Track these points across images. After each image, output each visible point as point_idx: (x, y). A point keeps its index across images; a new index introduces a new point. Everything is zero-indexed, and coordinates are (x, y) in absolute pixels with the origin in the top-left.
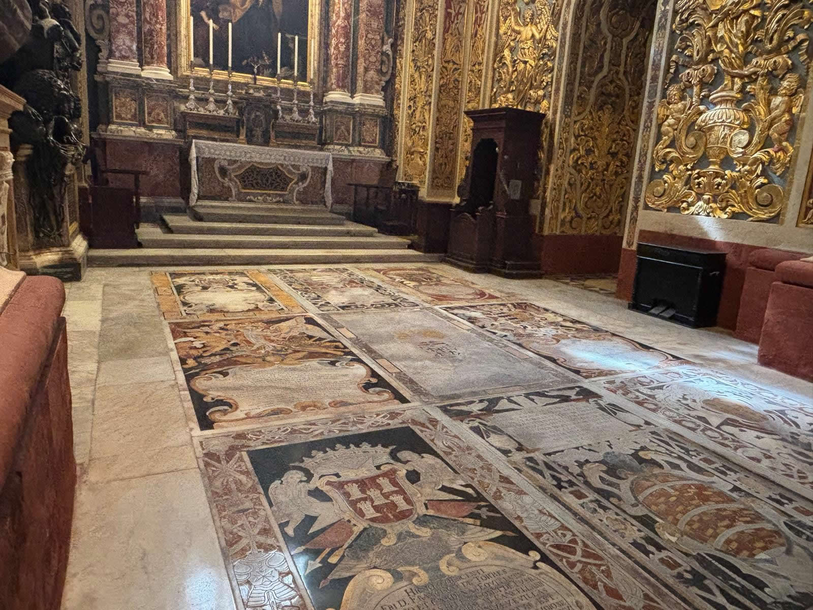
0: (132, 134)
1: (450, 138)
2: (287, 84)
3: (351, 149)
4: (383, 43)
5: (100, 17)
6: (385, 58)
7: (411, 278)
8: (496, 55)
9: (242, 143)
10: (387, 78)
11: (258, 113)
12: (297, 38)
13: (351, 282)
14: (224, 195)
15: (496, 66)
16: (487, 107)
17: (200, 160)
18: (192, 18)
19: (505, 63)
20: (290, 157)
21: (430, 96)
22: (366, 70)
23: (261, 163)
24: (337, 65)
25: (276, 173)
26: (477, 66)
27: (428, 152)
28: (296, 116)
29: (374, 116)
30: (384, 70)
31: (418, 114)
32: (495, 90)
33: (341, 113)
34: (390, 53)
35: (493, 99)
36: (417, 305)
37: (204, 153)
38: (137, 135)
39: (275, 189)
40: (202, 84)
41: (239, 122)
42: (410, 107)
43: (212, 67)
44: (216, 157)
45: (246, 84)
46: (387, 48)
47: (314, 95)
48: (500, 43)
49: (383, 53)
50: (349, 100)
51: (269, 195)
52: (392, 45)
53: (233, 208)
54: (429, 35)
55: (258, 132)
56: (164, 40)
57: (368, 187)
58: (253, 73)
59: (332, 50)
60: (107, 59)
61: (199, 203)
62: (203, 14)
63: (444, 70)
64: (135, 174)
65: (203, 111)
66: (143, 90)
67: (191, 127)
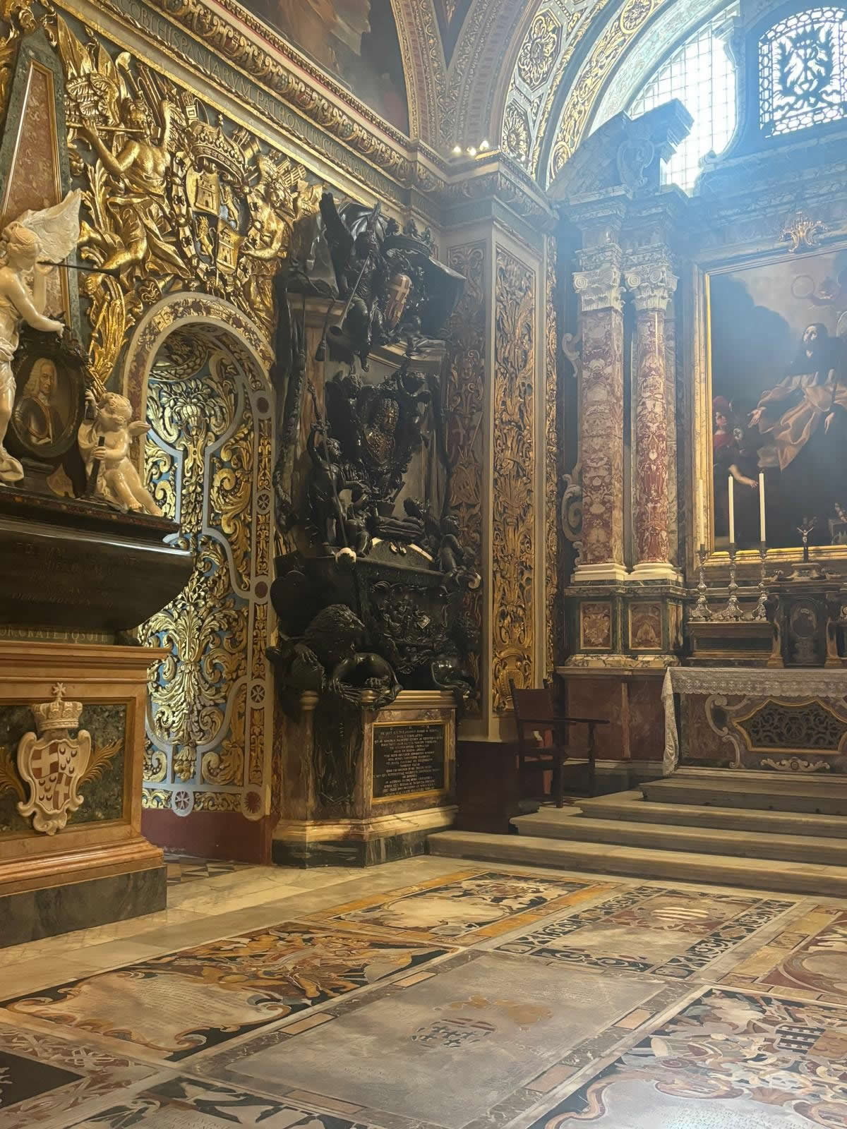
0: (602, 665)
5: (577, 512)
9: (774, 667)
11: (805, 611)
14: (720, 758)
17: (683, 698)
20: (836, 684)
23: (785, 699)
25: (816, 716)
37: (685, 687)
38: (609, 667)
39: (817, 745)
40: (718, 576)
45: (790, 565)
51: (802, 757)
53: (735, 780)
55: (804, 644)
58: (802, 544)
60: (581, 565)
61: (679, 771)
62: (733, 469)
64: (592, 723)
65: (717, 618)
66: (625, 599)
67: (700, 647)
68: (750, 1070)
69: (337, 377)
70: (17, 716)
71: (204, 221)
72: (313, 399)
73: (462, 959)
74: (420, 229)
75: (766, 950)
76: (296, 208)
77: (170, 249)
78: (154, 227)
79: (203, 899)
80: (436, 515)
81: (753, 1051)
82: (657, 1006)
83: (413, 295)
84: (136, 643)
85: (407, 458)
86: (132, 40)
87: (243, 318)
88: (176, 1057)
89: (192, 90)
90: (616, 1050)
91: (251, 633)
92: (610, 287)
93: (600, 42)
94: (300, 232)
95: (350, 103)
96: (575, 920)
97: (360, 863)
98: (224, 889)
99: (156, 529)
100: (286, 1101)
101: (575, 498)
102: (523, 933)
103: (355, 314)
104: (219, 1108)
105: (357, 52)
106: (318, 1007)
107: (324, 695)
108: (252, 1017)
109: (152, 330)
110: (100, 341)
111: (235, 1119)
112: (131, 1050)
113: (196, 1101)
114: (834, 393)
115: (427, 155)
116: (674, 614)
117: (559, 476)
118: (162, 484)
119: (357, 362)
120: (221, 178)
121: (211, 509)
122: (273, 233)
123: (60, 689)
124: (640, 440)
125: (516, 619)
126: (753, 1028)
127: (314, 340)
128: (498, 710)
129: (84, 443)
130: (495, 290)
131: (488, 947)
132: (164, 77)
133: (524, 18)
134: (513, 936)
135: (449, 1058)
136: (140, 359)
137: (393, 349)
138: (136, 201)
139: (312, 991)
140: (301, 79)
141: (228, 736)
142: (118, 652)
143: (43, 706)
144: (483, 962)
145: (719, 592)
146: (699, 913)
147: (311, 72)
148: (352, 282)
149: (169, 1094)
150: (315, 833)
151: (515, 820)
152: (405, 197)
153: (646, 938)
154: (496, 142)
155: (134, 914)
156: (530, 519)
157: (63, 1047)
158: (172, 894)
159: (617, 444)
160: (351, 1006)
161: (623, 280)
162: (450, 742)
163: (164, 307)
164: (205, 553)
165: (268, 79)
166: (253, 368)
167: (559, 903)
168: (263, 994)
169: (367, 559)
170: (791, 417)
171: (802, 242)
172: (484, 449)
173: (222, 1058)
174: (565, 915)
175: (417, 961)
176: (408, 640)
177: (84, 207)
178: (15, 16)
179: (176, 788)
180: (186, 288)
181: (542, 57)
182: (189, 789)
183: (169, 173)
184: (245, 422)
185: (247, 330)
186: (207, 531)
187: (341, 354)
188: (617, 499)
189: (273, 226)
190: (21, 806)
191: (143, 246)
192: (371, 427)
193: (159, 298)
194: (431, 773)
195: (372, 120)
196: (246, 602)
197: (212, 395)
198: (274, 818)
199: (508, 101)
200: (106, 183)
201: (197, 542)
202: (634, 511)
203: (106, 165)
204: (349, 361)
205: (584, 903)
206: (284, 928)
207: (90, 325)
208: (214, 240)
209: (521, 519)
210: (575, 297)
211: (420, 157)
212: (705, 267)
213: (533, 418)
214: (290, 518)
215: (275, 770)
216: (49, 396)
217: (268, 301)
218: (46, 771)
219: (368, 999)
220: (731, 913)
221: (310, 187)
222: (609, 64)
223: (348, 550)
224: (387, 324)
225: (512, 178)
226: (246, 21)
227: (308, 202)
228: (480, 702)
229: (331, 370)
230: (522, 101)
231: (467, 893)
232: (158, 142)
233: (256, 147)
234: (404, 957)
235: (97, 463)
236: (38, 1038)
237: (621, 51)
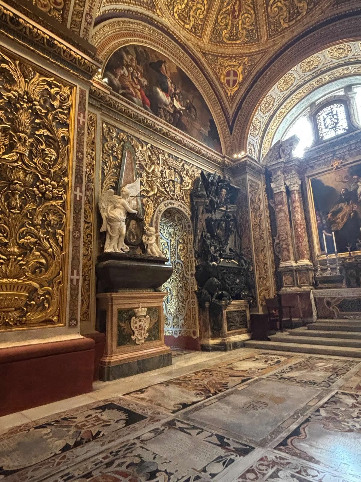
0: (290, 290)
5: (279, 247)
9: (344, 288)
11: (352, 271)
14: (331, 316)
17: (317, 299)
23: (349, 297)
25: (360, 302)
37: (317, 296)
38: (293, 291)
40: (323, 263)
44: (324, 297)
51: (357, 315)
53: (336, 323)
55: (353, 281)
58: (348, 251)
60: (281, 262)
61: (318, 321)
62: (324, 231)
64: (290, 307)
65: (325, 275)
66: (296, 271)
67: (320, 283)
68: (355, 422)
69: (208, 217)
70: (130, 312)
71: (171, 182)
72: (202, 223)
73: (257, 380)
74: (227, 177)
75: (354, 378)
76: (194, 176)
77: (163, 190)
78: (159, 185)
79: (182, 362)
80: (238, 251)
81: (355, 414)
82: (320, 397)
83: (226, 194)
84: (160, 291)
85: (228, 236)
86: (151, 141)
87: (183, 205)
88: (174, 412)
89: (166, 151)
90: (308, 413)
91: (190, 286)
92: (281, 186)
93: (271, 123)
94: (195, 183)
95: (206, 148)
96: (290, 367)
97: (225, 350)
98: (188, 358)
99: (162, 261)
100: (205, 428)
101: (278, 244)
102: (275, 372)
103: (211, 201)
104: (185, 430)
105: (207, 135)
106: (214, 397)
107: (211, 303)
108: (195, 400)
109: (160, 211)
110: (147, 215)
111: (190, 434)
112: (161, 410)
113: (179, 427)
114: (353, 207)
115: (228, 158)
116: (311, 274)
117: (272, 238)
118: (166, 249)
119: (213, 213)
120: (175, 171)
121: (178, 255)
122: (189, 183)
123: (141, 305)
124: (295, 226)
125: (264, 279)
126: (354, 406)
127: (201, 208)
128: (262, 305)
129: (144, 240)
130: (249, 190)
131: (264, 377)
132: (159, 149)
133: (250, 120)
134: (272, 373)
135: (254, 415)
136: (157, 218)
137: (223, 209)
138: (154, 179)
139: (212, 391)
140: (193, 144)
141: (187, 315)
142: (156, 294)
143: (137, 310)
144: (263, 382)
145: (324, 267)
146: (330, 365)
147: (196, 142)
148: (210, 193)
149: (171, 424)
150: (212, 342)
151: (269, 337)
152: (223, 170)
153: (314, 373)
154: (246, 152)
155: (163, 366)
156: (265, 250)
157: (143, 408)
158: (174, 360)
159: (288, 227)
160: (224, 396)
161: (285, 184)
162: (248, 315)
163: (162, 204)
164: (177, 266)
165: (185, 145)
166: (186, 217)
167: (285, 362)
168: (198, 392)
169: (220, 265)
170: (340, 215)
171: (337, 166)
172: (250, 233)
173: (186, 413)
174: (287, 366)
175: (243, 381)
176: (233, 286)
177: (141, 182)
178: (122, 139)
179: (174, 330)
180: (168, 199)
181: (256, 129)
182: (178, 330)
183: (162, 171)
184: (185, 231)
185: (184, 208)
186: (178, 261)
187: (209, 211)
188: (290, 243)
189: (189, 181)
190: (132, 337)
191: (156, 190)
192: (218, 229)
193: (161, 202)
194: (244, 324)
195: (212, 151)
196: (188, 279)
197: (176, 226)
198: (200, 338)
199: (248, 142)
200: (146, 176)
201: (175, 263)
202: (296, 246)
203: (146, 171)
204: (211, 213)
205: (293, 362)
206: (204, 371)
207: (144, 211)
208: (174, 186)
209: (263, 250)
210: (272, 190)
211: (226, 159)
212: (309, 177)
213: (263, 223)
214: (198, 255)
215: (200, 324)
216: (135, 229)
217: (189, 200)
218: (138, 327)
219: (229, 394)
220: (340, 365)
221: (197, 171)
222: (275, 129)
223: (214, 263)
224: (220, 203)
225: (251, 161)
226: (178, 132)
227: (197, 174)
228: (256, 303)
229: (206, 216)
230: (252, 141)
231: (257, 359)
232: (158, 164)
233: (183, 162)
234: (238, 380)
235: (147, 245)
236: (136, 404)
237: (278, 125)
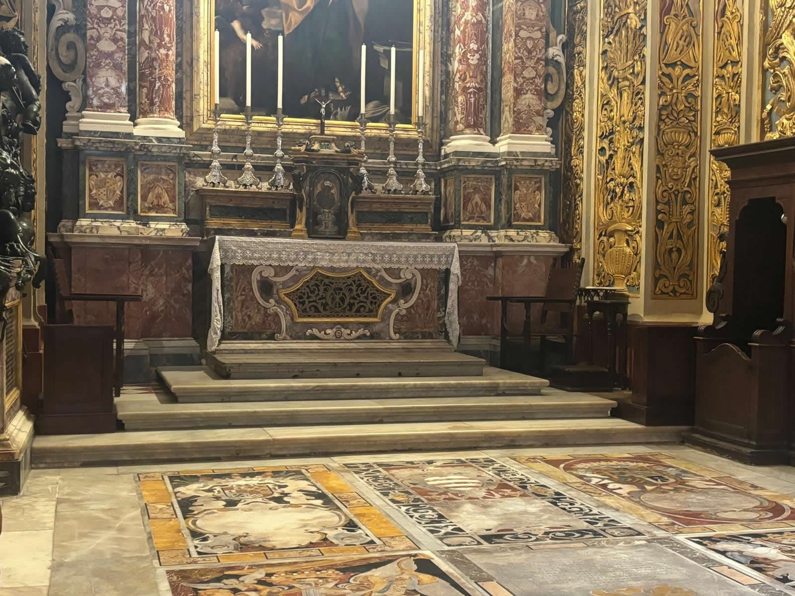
0: (116, 232)
1: (684, 202)
2: (377, 129)
3: (493, 233)
4: (547, 45)
5: (71, 46)
6: (551, 70)
7: (622, 476)
8: (765, 46)
9: (302, 237)
10: (557, 103)
11: (327, 183)
12: (393, 50)
13: (503, 486)
14: (266, 330)
15: (766, 64)
16: (755, 139)
18: (217, 33)
19: (784, 58)
20: (382, 256)
21: (641, 128)
22: (518, 92)
23: (332, 269)
24: (465, 90)
25: (359, 285)
26: (729, 67)
27: (643, 230)
28: (394, 183)
29: (535, 171)
30: (551, 89)
31: (618, 162)
32: (769, 107)
33: (473, 171)
34: (561, 59)
35: (767, 124)
36: (639, 534)
37: (234, 257)
38: (124, 234)
39: (358, 313)
41: (294, 202)
42: (602, 150)
43: (249, 112)
44: (255, 262)
45: (307, 136)
46: (555, 52)
47: (426, 143)
48: (772, 24)
49: (548, 62)
50: (489, 148)
51: (345, 325)
52: (565, 46)
53: (283, 351)
54: (634, 21)
55: (327, 217)
56: (171, 73)
57: (527, 302)
58: (318, 116)
59: (456, 65)
60: (80, 111)
61: (223, 346)
62: (236, 25)
63: (665, 80)
65: (232, 185)
67: (213, 215)
101: (68, 28)
145: (234, 158)
